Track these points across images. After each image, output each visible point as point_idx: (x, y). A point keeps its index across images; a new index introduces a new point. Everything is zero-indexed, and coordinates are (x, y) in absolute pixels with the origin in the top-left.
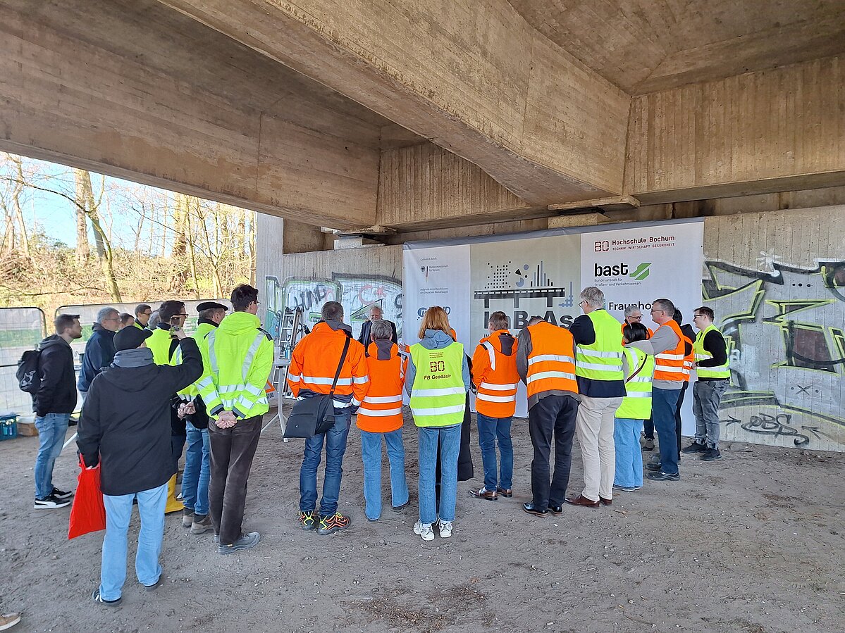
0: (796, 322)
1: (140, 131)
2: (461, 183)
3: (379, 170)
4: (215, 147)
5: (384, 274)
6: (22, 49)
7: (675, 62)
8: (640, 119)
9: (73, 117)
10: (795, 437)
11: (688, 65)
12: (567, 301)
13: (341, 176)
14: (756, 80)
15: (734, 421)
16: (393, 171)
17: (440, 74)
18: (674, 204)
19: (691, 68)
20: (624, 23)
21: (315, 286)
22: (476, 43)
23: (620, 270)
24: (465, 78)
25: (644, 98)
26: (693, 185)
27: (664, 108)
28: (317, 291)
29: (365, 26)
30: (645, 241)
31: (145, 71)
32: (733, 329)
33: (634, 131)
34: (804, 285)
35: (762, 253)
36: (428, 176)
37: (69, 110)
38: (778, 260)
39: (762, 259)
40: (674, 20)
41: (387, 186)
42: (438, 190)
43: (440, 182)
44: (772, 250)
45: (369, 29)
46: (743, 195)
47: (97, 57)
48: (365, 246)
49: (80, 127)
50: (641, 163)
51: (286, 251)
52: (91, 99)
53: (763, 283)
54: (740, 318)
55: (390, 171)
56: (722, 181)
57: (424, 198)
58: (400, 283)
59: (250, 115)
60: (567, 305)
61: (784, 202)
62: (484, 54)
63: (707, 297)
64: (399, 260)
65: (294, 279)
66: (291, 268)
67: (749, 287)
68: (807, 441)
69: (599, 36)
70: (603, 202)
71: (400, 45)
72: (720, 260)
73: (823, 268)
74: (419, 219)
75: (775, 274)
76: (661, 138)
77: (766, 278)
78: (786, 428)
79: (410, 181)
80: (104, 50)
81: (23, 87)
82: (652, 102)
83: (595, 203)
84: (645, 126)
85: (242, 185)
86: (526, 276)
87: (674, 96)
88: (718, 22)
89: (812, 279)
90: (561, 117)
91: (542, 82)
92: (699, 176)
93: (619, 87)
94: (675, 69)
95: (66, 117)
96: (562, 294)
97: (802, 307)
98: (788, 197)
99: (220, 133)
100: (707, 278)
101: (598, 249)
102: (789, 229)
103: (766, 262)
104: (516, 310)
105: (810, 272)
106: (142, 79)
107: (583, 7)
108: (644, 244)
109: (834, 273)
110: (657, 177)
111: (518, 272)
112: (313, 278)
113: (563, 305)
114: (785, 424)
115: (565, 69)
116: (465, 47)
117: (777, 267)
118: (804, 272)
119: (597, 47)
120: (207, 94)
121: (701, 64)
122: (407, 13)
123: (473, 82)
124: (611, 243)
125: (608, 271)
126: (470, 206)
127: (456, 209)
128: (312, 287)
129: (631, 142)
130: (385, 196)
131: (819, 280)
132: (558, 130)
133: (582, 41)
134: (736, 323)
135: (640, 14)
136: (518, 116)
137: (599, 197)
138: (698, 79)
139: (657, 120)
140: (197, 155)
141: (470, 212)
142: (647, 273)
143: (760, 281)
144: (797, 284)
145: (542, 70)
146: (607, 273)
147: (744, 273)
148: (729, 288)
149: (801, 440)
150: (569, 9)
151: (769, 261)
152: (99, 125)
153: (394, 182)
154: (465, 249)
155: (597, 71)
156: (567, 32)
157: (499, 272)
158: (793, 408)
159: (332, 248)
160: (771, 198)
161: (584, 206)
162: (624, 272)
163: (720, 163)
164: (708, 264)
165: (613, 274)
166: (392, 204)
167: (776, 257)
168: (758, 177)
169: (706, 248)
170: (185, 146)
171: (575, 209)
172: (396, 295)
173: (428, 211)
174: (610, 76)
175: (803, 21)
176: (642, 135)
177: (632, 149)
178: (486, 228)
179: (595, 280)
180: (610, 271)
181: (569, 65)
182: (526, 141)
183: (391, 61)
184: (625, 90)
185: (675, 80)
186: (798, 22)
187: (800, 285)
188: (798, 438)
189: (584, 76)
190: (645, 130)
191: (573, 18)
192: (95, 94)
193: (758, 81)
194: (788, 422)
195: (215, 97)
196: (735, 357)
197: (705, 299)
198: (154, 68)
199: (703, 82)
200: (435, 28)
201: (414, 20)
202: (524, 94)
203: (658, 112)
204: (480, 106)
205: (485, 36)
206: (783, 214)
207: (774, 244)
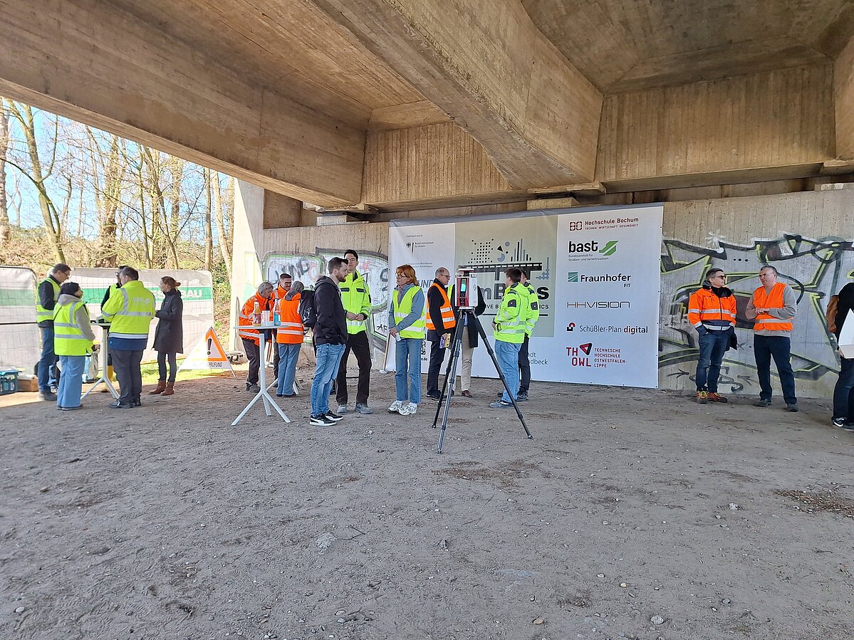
0: (735, 290)
1: (160, 97)
2: (446, 167)
3: (364, 150)
4: (224, 117)
5: (370, 250)
6: (60, 7)
7: (645, 67)
8: (611, 116)
9: (103, 78)
10: (732, 385)
11: (656, 70)
12: (544, 274)
13: (331, 154)
14: (708, 87)
15: (683, 373)
16: (379, 153)
17: (475, 60)
18: (633, 193)
19: (657, 74)
20: (611, 29)
21: (297, 261)
22: (499, 37)
23: (591, 247)
24: (491, 66)
25: (615, 98)
26: (654, 175)
27: (632, 108)
28: (300, 265)
29: (431, 14)
30: (613, 222)
31: (166, 38)
32: (684, 297)
33: (605, 126)
34: (743, 260)
35: (710, 233)
36: (414, 158)
37: (100, 70)
38: (722, 239)
39: (710, 238)
40: (651, 31)
41: (372, 166)
42: (423, 172)
43: (425, 165)
44: (718, 231)
45: (433, 18)
46: (693, 186)
47: (125, 21)
48: (349, 223)
49: (109, 88)
50: (610, 154)
51: (266, 226)
52: (119, 62)
53: (710, 259)
54: (691, 287)
55: (375, 152)
56: (678, 173)
57: (410, 179)
58: (386, 258)
59: (253, 89)
60: (544, 278)
61: (725, 193)
62: (504, 47)
63: (664, 270)
64: (385, 237)
65: (275, 253)
66: (272, 242)
67: (699, 261)
68: (741, 388)
69: (588, 40)
70: (576, 188)
71: (451, 33)
72: (675, 239)
73: (758, 246)
74: (404, 200)
75: (720, 250)
76: (628, 134)
77: (713, 254)
78: (726, 377)
79: (396, 162)
80: (131, 15)
81: (61, 44)
82: (622, 102)
83: (569, 189)
84: (615, 122)
85: (246, 155)
86: (507, 252)
87: (640, 97)
88: (685, 35)
89: (749, 255)
90: (552, 107)
91: (541, 76)
92: (659, 168)
93: (595, 86)
94: (645, 73)
95: (97, 76)
96: (539, 268)
97: (741, 278)
98: (730, 188)
99: (228, 104)
100: (665, 254)
101: (573, 228)
102: (732, 213)
103: (713, 241)
104: (497, 282)
105: (748, 249)
106: (163, 46)
107: (581, 13)
108: (612, 225)
109: (766, 250)
110: (624, 167)
111: (500, 249)
112: (296, 253)
113: (540, 278)
114: (725, 374)
115: (558, 67)
116: (492, 39)
117: (722, 245)
118: (743, 249)
119: (585, 49)
120: (218, 65)
121: (666, 71)
122: (457, 7)
123: (495, 70)
124: (584, 223)
125: (581, 248)
126: (454, 188)
127: (441, 190)
128: (294, 261)
129: (603, 136)
130: (371, 176)
131: (754, 256)
132: (550, 119)
133: (573, 42)
134: (687, 292)
135: (625, 23)
136: (522, 103)
137: (573, 183)
138: (661, 84)
139: (625, 118)
140: (208, 123)
141: (454, 193)
142: (614, 249)
143: (708, 257)
144: (737, 260)
145: (541, 65)
146: (580, 249)
147: (696, 250)
148: (682, 262)
149: (737, 387)
150: (569, 13)
151: (716, 240)
152: (125, 87)
153: (379, 163)
154: (450, 227)
155: (580, 70)
156: (563, 34)
157: (482, 248)
158: (731, 361)
159: (314, 224)
160: (715, 190)
161: (559, 191)
162: (595, 249)
163: (677, 157)
164: (666, 242)
165: (585, 250)
166: (378, 183)
167: (722, 237)
168: (708, 170)
169: (665, 227)
170: (198, 114)
171: (551, 194)
172: (382, 269)
173: (413, 191)
174: (589, 77)
175: (750, 40)
176: (613, 130)
177: (603, 142)
178: (464, 210)
179: (570, 256)
180: (582, 248)
181: (560, 63)
182: (527, 126)
183: (445, 46)
184: (600, 90)
185: (643, 83)
186: (747, 41)
187: (740, 260)
188: (735, 386)
189: (571, 73)
190: (614, 125)
191: (571, 22)
192: (124, 57)
193: (710, 89)
194: (727, 373)
195: (224, 68)
196: (686, 320)
197: (663, 272)
198: (174, 36)
199: (665, 87)
200: (474, 21)
201: (461, 13)
202: (528, 84)
203: (626, 111)
204: (499, 91)
205: (505, 30)
206: (727, 201)
207: (720, 226)
